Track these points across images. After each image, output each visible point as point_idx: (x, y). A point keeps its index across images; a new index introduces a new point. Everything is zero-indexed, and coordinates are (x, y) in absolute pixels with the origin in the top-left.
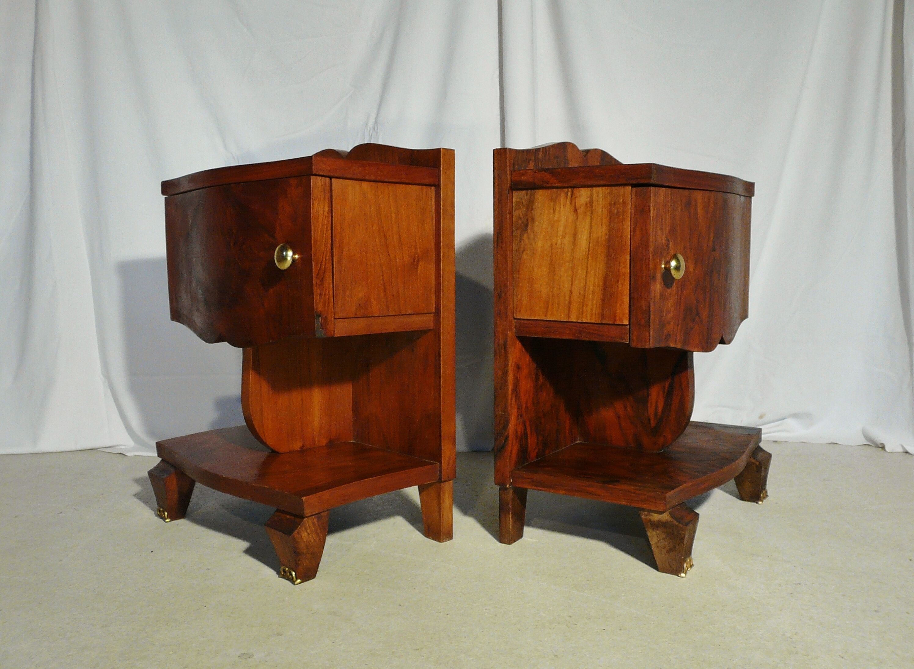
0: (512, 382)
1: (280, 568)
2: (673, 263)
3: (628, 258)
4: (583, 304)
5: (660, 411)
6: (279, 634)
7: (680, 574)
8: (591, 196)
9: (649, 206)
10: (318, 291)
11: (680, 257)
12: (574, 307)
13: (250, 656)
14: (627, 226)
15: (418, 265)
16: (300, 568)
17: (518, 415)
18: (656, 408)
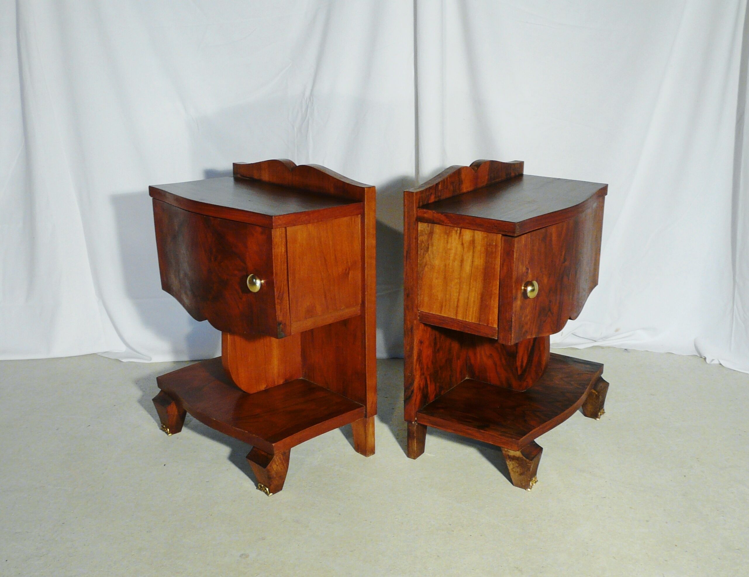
0: (416, 354)
1: (258, 484)
2: (529, 288)
3: (498, 283)
4: (466, 310)
5: (524, 364)
6: (263, 539)
7: (527, 489)
8: (473, 236)
9: (513, 251)
10: (279, 307)
11: (535, 283)
12: (461, 310)
13: (247, 556)
14: (498, 261)
15: (348, 273)
16: (272, 486)
17: (421, 374)
18: (522, 362)
